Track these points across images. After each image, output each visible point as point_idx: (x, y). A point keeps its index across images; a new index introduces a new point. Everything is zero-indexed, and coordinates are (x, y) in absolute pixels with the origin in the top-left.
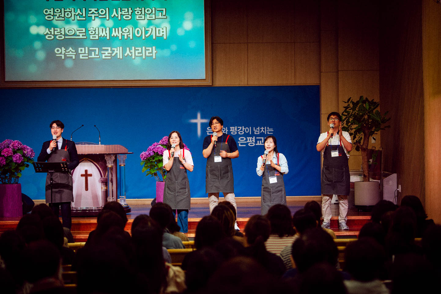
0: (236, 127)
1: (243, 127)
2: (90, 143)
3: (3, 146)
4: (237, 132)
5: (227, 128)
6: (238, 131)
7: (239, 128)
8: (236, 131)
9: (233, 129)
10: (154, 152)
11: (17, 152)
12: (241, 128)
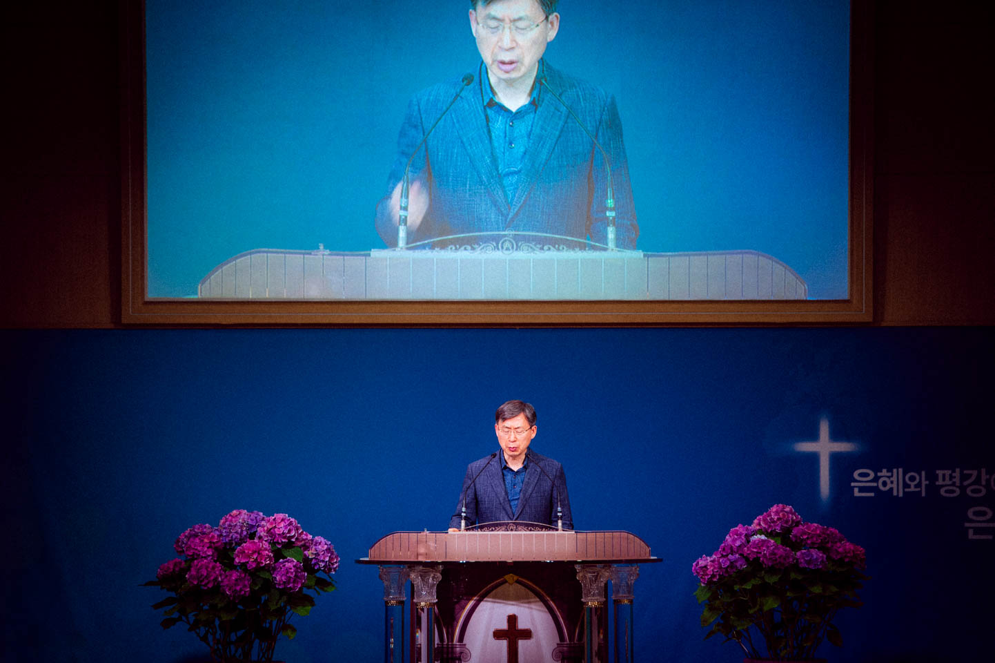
0: (958, 470)
1: (983, 470)
2: (532, 525)
3: (237, 532)
4: (963, 488)
5: (923, 473)
6: (966, 483)
7: (970, 475)
8: (958, 484)
9: (947, 478)
10: (747, 559)
11: (285, 553)
12: (975, 473)
